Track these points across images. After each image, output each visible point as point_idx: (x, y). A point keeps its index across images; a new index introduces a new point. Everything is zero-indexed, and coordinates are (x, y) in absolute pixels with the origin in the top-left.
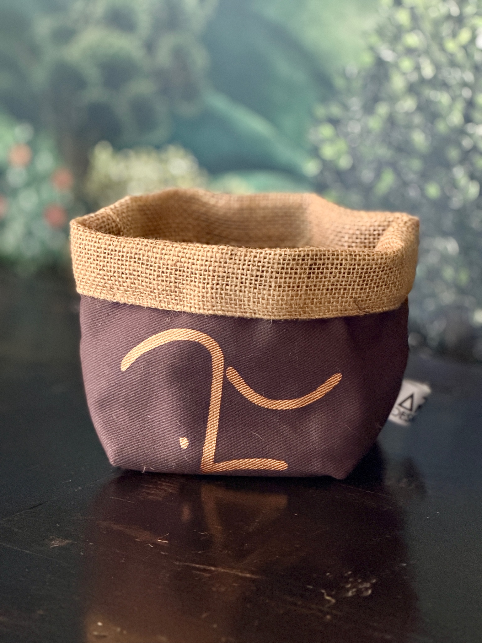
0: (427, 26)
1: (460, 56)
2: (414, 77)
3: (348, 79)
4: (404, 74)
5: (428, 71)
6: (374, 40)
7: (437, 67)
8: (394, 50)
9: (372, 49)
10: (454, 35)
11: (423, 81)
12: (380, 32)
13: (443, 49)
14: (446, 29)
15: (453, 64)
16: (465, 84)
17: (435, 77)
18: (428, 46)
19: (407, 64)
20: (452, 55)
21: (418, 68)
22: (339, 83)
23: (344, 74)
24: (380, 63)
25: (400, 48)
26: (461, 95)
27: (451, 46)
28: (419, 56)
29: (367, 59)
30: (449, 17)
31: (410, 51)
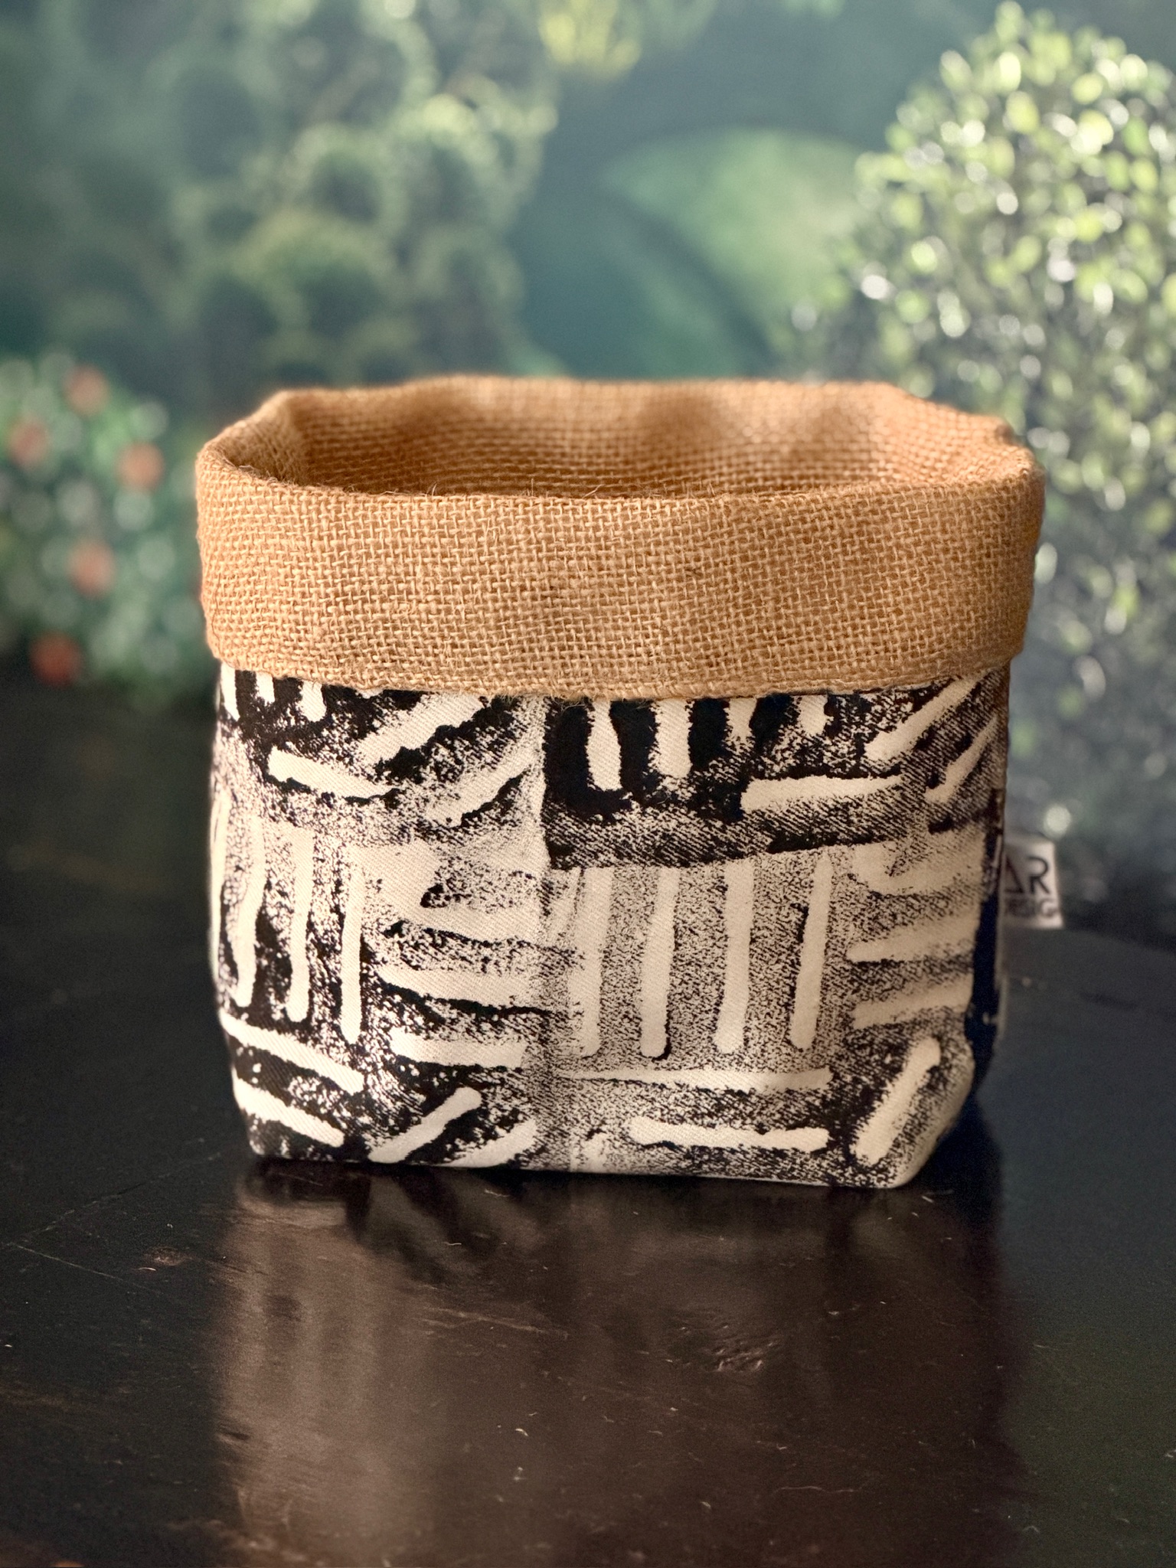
0: (954, 231)
1: (1017, 293)
2: (927, 333)
3: (797, 333)
4: (908, 325)
5: (954, 322)
6: (849, 254)
7: (973, 313)
8: (889, 278)
9: (844, 273)
10: (1007, 250)
11: (944, 341)
12: (862, 239)
13: (983, 279)
14: (991, 239)
15: (1004, 307)
16: (1026, 350)
17: (969, 333)
18: (956, 271)
19: (913, 306)
20: (1001, 291)
21: (934, 315)
22: (780, 339)
23: (788, 322)
24: (860, 301)
25: (899, 273)
26: (1018, 372)
27: (1000, 273)
28: (938, 290)
29: (835, 293)
30: (996, 215)
31: (920, 282)
